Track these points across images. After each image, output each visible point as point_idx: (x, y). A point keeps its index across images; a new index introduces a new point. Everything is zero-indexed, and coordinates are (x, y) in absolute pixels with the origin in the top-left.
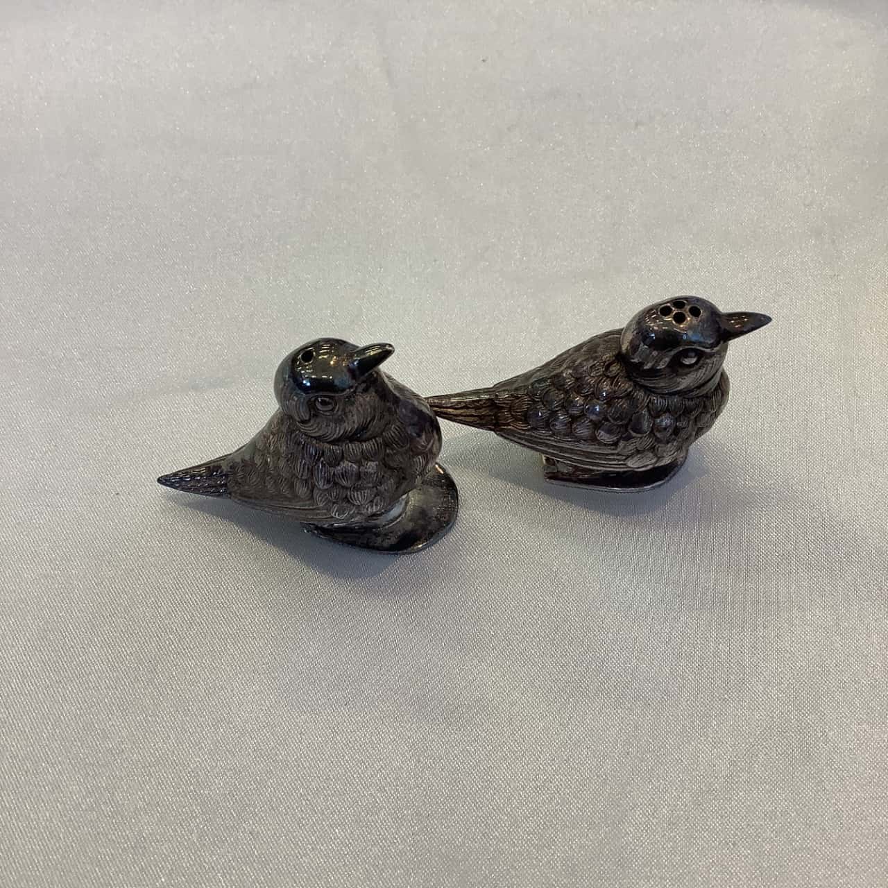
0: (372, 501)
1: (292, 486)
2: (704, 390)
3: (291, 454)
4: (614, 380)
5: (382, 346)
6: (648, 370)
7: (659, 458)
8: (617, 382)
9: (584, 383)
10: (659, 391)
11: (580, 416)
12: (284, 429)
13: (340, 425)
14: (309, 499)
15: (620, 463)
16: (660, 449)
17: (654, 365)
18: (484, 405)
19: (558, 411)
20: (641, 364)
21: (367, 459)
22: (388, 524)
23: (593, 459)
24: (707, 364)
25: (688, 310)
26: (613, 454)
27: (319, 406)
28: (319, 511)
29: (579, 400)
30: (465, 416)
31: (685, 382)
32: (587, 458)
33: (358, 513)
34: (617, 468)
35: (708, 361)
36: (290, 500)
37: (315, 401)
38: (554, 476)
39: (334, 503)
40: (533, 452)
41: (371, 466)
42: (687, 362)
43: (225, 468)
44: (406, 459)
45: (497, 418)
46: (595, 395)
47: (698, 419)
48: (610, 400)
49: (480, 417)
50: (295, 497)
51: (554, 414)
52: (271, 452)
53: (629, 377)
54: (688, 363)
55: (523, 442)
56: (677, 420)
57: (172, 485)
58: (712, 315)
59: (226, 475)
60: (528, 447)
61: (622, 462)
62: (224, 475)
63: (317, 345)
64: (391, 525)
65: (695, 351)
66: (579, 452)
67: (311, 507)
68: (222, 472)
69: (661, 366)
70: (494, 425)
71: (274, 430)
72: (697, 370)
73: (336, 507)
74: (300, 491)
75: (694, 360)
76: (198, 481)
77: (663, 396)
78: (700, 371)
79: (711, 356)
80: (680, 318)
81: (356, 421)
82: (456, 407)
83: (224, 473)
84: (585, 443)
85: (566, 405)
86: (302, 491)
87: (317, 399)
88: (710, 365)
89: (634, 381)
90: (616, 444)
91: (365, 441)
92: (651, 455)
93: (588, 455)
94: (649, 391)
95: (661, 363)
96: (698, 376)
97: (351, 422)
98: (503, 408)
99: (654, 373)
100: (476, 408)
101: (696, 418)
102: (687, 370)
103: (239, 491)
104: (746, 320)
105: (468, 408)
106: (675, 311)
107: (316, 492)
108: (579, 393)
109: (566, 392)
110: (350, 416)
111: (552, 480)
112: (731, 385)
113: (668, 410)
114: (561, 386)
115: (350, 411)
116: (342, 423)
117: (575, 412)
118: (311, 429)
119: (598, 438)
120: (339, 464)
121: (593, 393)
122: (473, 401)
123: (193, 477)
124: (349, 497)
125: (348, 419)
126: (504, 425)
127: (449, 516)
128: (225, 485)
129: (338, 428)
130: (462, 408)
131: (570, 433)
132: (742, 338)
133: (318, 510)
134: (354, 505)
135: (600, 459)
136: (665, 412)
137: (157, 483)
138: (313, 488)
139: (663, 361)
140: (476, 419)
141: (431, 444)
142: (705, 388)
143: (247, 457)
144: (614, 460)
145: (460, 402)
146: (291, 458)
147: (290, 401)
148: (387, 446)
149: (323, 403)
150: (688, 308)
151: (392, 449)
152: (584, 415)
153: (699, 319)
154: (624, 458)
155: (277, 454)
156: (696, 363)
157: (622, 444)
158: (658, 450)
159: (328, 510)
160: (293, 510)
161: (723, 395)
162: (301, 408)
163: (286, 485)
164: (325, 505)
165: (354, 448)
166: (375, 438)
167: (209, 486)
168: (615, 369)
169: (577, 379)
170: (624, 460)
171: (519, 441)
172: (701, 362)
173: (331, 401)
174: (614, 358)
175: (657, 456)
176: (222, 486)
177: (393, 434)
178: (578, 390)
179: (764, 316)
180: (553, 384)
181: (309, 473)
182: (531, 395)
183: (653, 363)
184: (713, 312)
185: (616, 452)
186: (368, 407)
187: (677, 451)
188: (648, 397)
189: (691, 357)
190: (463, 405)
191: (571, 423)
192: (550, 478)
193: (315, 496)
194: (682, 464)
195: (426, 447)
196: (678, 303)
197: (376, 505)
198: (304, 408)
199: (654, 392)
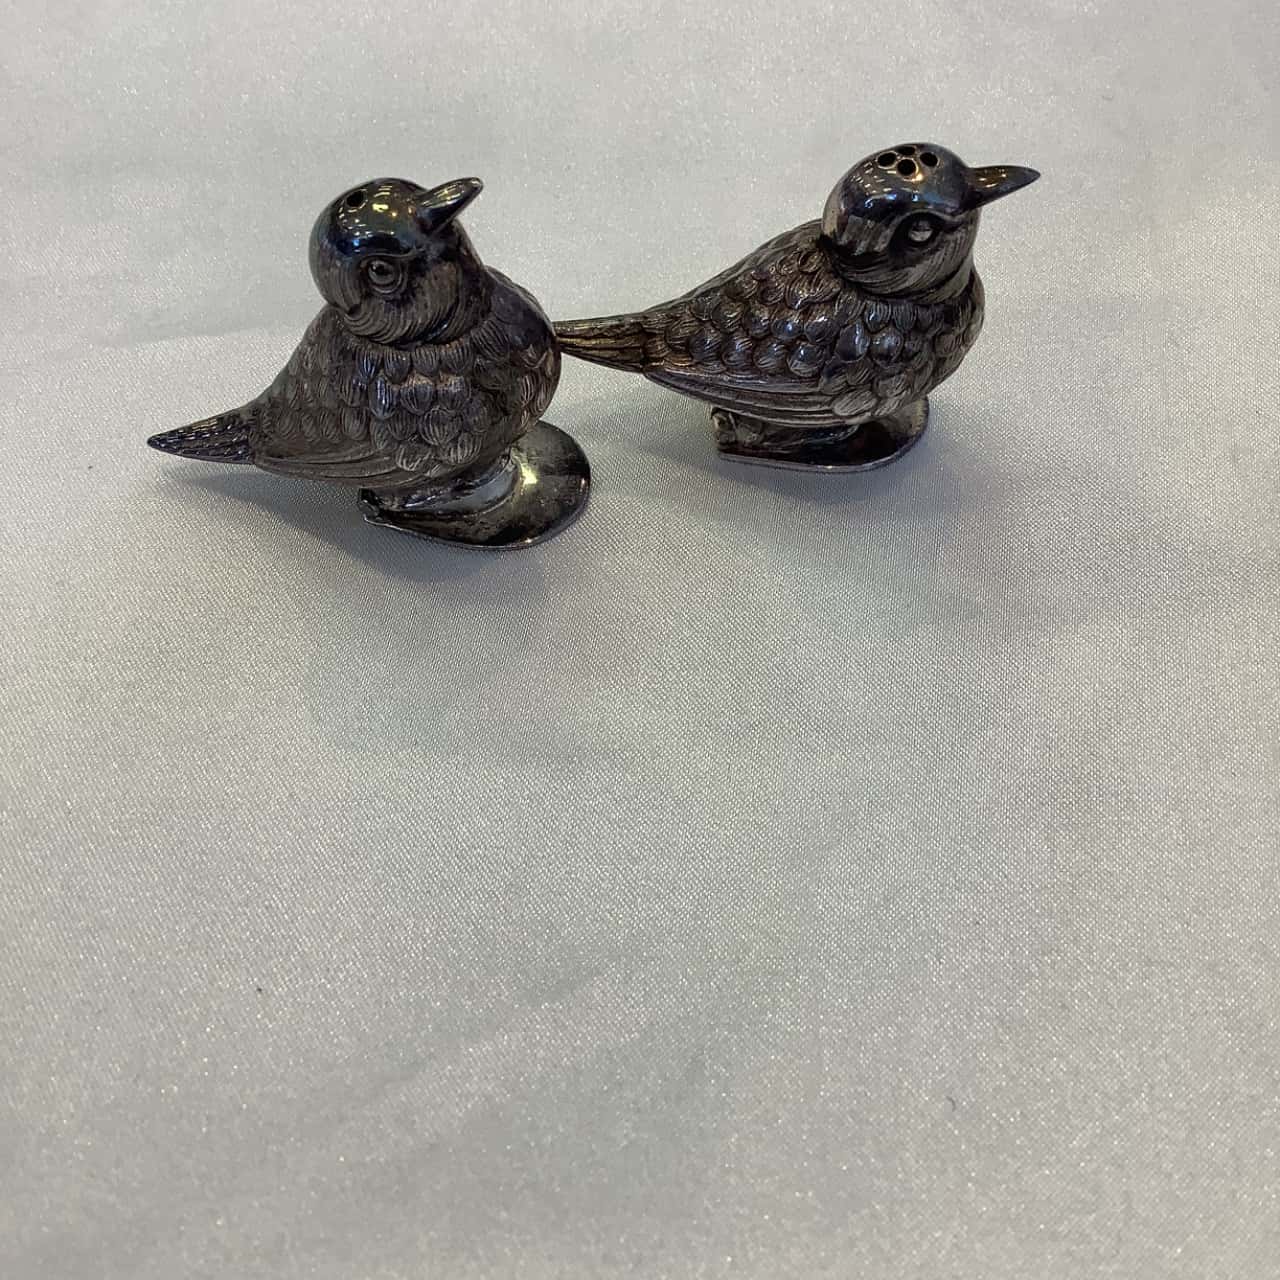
0: (455, 440)
1: (339, 423)
2: (946, 292)
3: (337, 368)
4: (813, 278)
5: (466, 181)
6: (864, 254)
7: (880, 399)
8: (819, 280)
9: (770, 286)
10: (878, 290)
11: (764, 338)
12: (327, 333)
13: (406, 310)
14: (364, 440)
15: (823, 408)
16: (881, 383)
17: (870, 244)
18: (628, 332)
19: (733, 333)
20: (852, 245)
21: (448, 371)
22: (487, 508)
23: (782, 405)
24: (948, 242)
25: (918, 156)
26: (812, 394)
27: (373, 275)
28: (378, 460)
29: (764, 315)
30: (601, 349)
31: (915, 275)
32: (776, 404)
33: (435, 460)
34: (819, 419)
35: (949, 237)
36: (336, 448)
37: (367, 268)
38: (730, 448)
39: (400, 443)
40: (697, 402)
41: (453, 384)
42: (919, 236)
43: (245, 417)
44: (506, 377)
45: (646, 351)
46: (787, 303)
47: (936, 343)
48: (808, 308)
49: (622, 350)
50: (344, 438)
51: (728, 337)
52: (309, 373)
53: (835, 273)
54: (918, 239)
55: (682, 385)
56: (906, 337)
57: (169, 449)
58: (953, 166)
59: (247, 428)
60: (692, 393)
61: (826, 408)
62: (244, 427)
63: (372, 187)
64: (490, 510)
65: (929, 217)
66: (764, 395)
67: (367, 454)
68: (241, 423)
69: (881, 246)
70: (642, 362)
71: (313, 339)
72: (933, 252)
73: (403, 449)
74: (350, 427)
75: (927, 235)
76: (208, 440)
77: (883, 298)
78: (938, 253)
79: (953, 229)
80: (907, 169)
81: (429, 304)
82: (588, 335)
83: (245, 423)
84: (773, 379)
85: (746, 322)
86: (353, 426)
87: (369, 265)
88: (952, 245)
89: (843, 278)
90: (816, 377)
91: (444, 344)
92: (868, 394)
93: (777, 398)
94: (863, 291)
95: (881, 240)
96: (934, 263)
97: (421, 306)
98: (655, 335)
99: (870, 259)
100: (617, 337)
101: (934, 337)
102: (917, 251)
103: (264, 448)
104: (1004, 176)
105: (605, 337)
106: (900, 158)
107: (373, 424)
108: (763, 302)
109: (746, 302)
110: (419, 296)
111: (729, 455)
112: (986, 292)
113: (892, 322)
114: (738, 294)
115: (419, 286)
116: (408, 305)
117: (758, 331)
118: (362, 322)
119: (792, 369)
120: (405, 380)
121: (784, 300)
122: (612, 326)
123: (199, 435)
124: (421, 432)
125: (417, 300)
126: (657, 360)
127: (577, 500)
128: (245, 442)
129: (402, 316)
130: (595, 337)
131: (751, 364)
132: (998, 202)
133: (378, 457)
134: (429, 445)
135: (795, 404)
136: (887, 326)
137: (146, 446)
138: (369, 419)
139: (883, 234)
140: (615, 353)
141: (543, 359)
142: (946, 288)
143: (276, 393)
144: (815, 403)
145: (593, 329)
146: (337, 376)
147: (332, 270)
148: (479, 352)
149: (381, 271)
150: (919, 154)
151: (485, 358)
152: (771, 334)
153: (935, 168)
154: (829, 399)
155: (317, 374)
156: (932, 239)
157: (824, 380)
158: (878, 384)
159: (392, 455)
160: (343, 466)
161: (974, 309)
162: (346, 281)
163: (331, 421)
164: (388, 445)
165: (426, 355)
166: (456, 338)
167: (224, 445)
168: (815, 261)
169: (761, 282)
170: (829, 404)
171: (677, 384)
172: (938, 238)
173: (391, 267)
174: (813, 245)
175: (877, 396)
176: (238, 443)
177: (485, 334)
178: (762, 296)
179: (1030, 170)
180: (727, 293)
181: (364, 395)
182: (697, 313)
183: (868, 241)
184: (956, 165)
185: (818, 389)
186: (446, 282)
187: (907, 389)
188: (863, 301)
189: (925, 230)
190: (597, 332)
191: (753, 349)
192: (725, 451)
193: (372, 433)
194: (919, 436)
195: (536, 363)
196: (906, 150)
197: (462, 446)
198: (351, 281)
199: (871, 294)
